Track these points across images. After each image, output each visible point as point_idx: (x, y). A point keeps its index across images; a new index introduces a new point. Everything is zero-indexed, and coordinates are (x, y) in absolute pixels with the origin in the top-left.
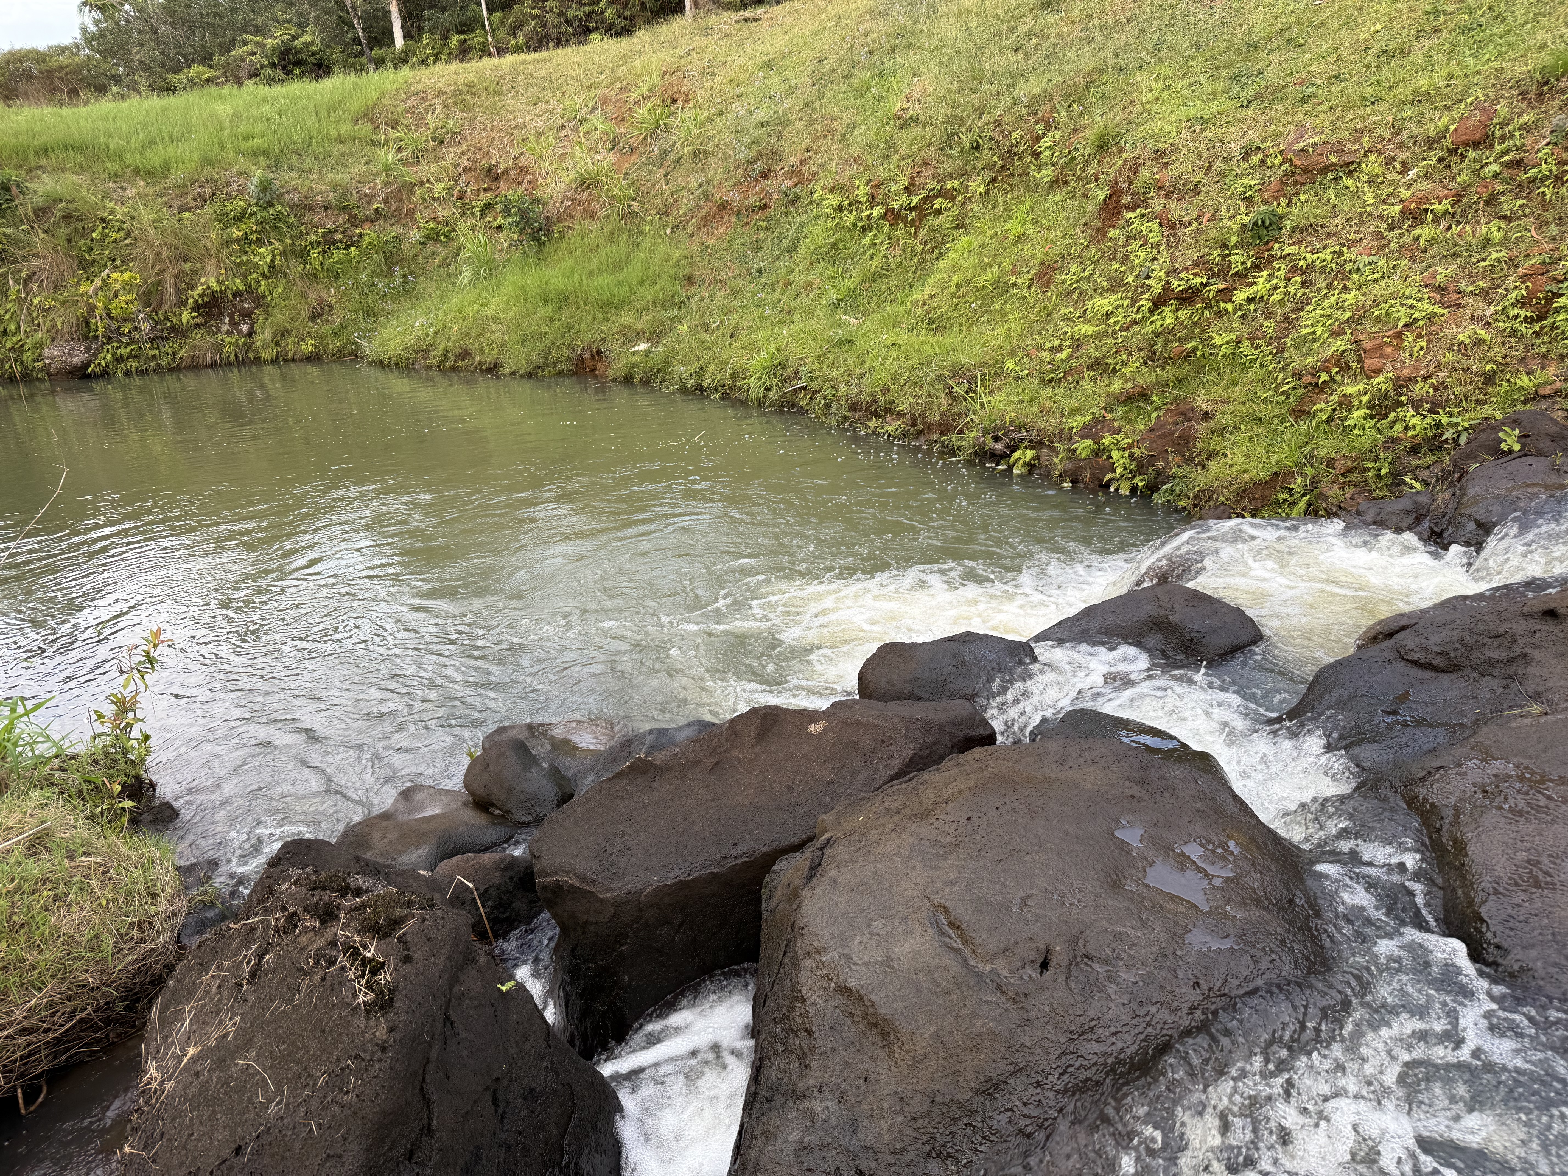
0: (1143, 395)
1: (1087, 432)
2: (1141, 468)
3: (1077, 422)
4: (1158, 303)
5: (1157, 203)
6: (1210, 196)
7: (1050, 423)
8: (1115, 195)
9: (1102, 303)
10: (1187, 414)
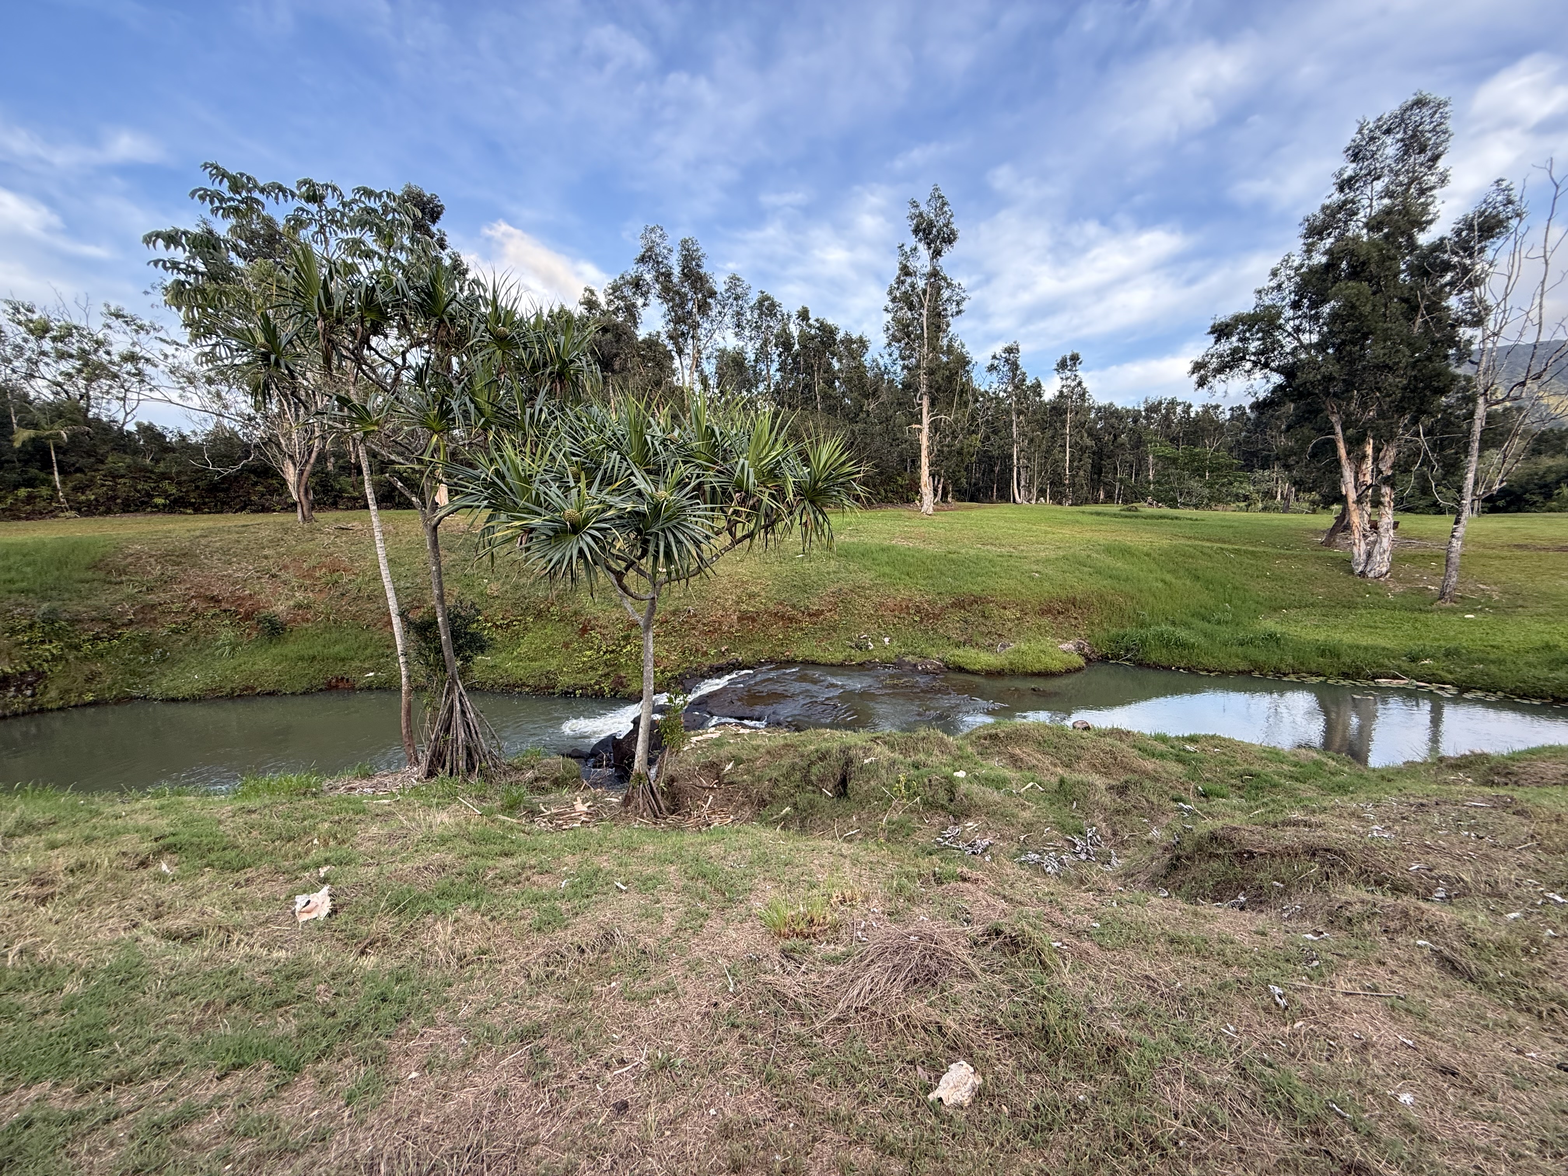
0: (608, 674)
1: (596, 684)
2: (612, 690)
3: (593, 682)
4: (605, 653)
5: (598, 629)
6: (611, 629)
7: (584, 683)
8: (585, 627)
9: (588, 653)
10: (620, 677)
